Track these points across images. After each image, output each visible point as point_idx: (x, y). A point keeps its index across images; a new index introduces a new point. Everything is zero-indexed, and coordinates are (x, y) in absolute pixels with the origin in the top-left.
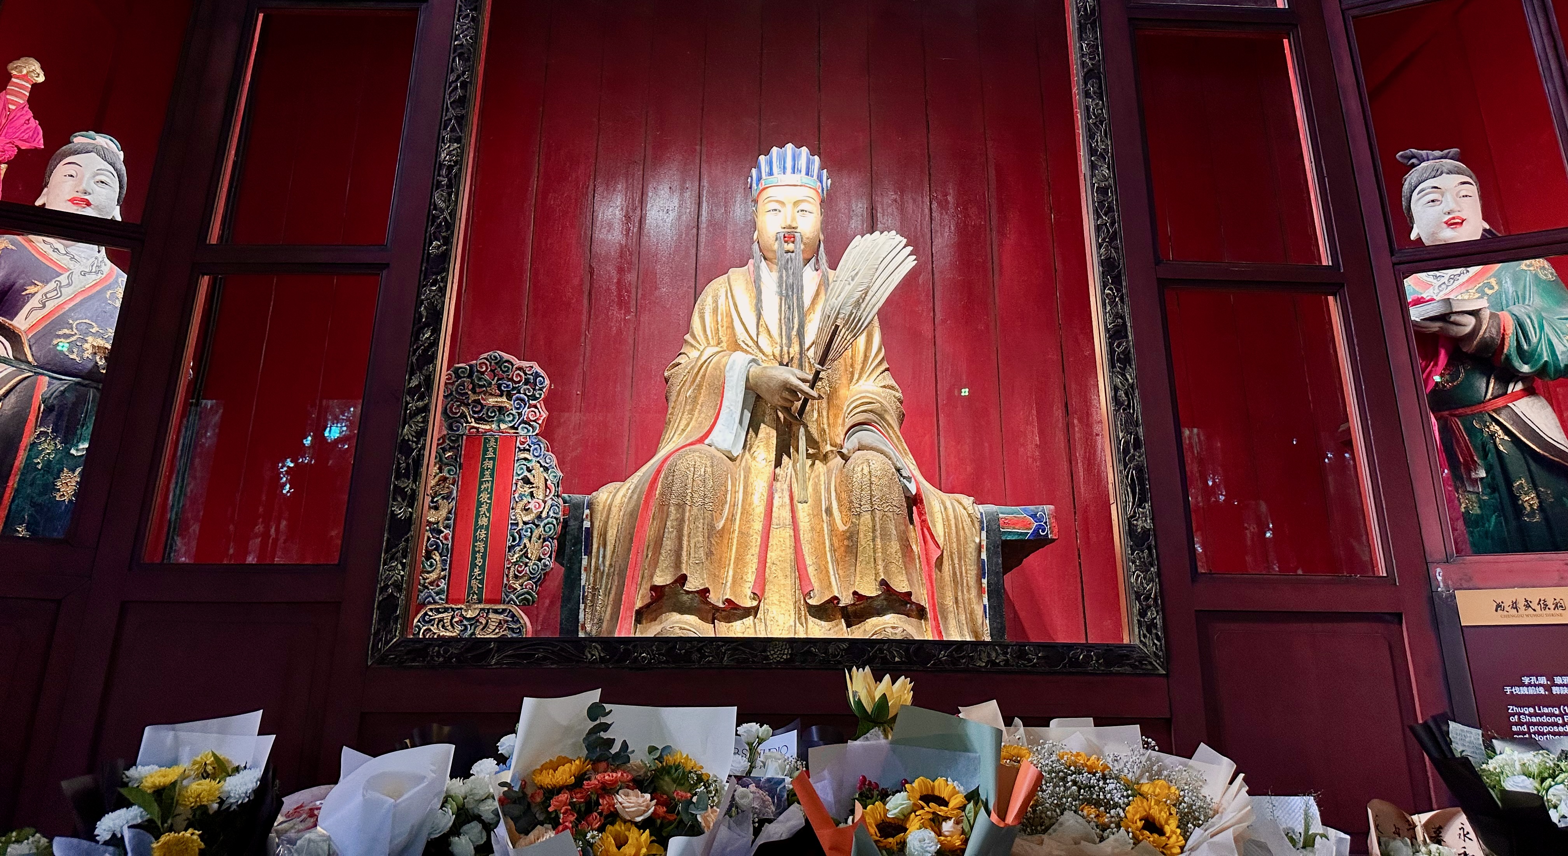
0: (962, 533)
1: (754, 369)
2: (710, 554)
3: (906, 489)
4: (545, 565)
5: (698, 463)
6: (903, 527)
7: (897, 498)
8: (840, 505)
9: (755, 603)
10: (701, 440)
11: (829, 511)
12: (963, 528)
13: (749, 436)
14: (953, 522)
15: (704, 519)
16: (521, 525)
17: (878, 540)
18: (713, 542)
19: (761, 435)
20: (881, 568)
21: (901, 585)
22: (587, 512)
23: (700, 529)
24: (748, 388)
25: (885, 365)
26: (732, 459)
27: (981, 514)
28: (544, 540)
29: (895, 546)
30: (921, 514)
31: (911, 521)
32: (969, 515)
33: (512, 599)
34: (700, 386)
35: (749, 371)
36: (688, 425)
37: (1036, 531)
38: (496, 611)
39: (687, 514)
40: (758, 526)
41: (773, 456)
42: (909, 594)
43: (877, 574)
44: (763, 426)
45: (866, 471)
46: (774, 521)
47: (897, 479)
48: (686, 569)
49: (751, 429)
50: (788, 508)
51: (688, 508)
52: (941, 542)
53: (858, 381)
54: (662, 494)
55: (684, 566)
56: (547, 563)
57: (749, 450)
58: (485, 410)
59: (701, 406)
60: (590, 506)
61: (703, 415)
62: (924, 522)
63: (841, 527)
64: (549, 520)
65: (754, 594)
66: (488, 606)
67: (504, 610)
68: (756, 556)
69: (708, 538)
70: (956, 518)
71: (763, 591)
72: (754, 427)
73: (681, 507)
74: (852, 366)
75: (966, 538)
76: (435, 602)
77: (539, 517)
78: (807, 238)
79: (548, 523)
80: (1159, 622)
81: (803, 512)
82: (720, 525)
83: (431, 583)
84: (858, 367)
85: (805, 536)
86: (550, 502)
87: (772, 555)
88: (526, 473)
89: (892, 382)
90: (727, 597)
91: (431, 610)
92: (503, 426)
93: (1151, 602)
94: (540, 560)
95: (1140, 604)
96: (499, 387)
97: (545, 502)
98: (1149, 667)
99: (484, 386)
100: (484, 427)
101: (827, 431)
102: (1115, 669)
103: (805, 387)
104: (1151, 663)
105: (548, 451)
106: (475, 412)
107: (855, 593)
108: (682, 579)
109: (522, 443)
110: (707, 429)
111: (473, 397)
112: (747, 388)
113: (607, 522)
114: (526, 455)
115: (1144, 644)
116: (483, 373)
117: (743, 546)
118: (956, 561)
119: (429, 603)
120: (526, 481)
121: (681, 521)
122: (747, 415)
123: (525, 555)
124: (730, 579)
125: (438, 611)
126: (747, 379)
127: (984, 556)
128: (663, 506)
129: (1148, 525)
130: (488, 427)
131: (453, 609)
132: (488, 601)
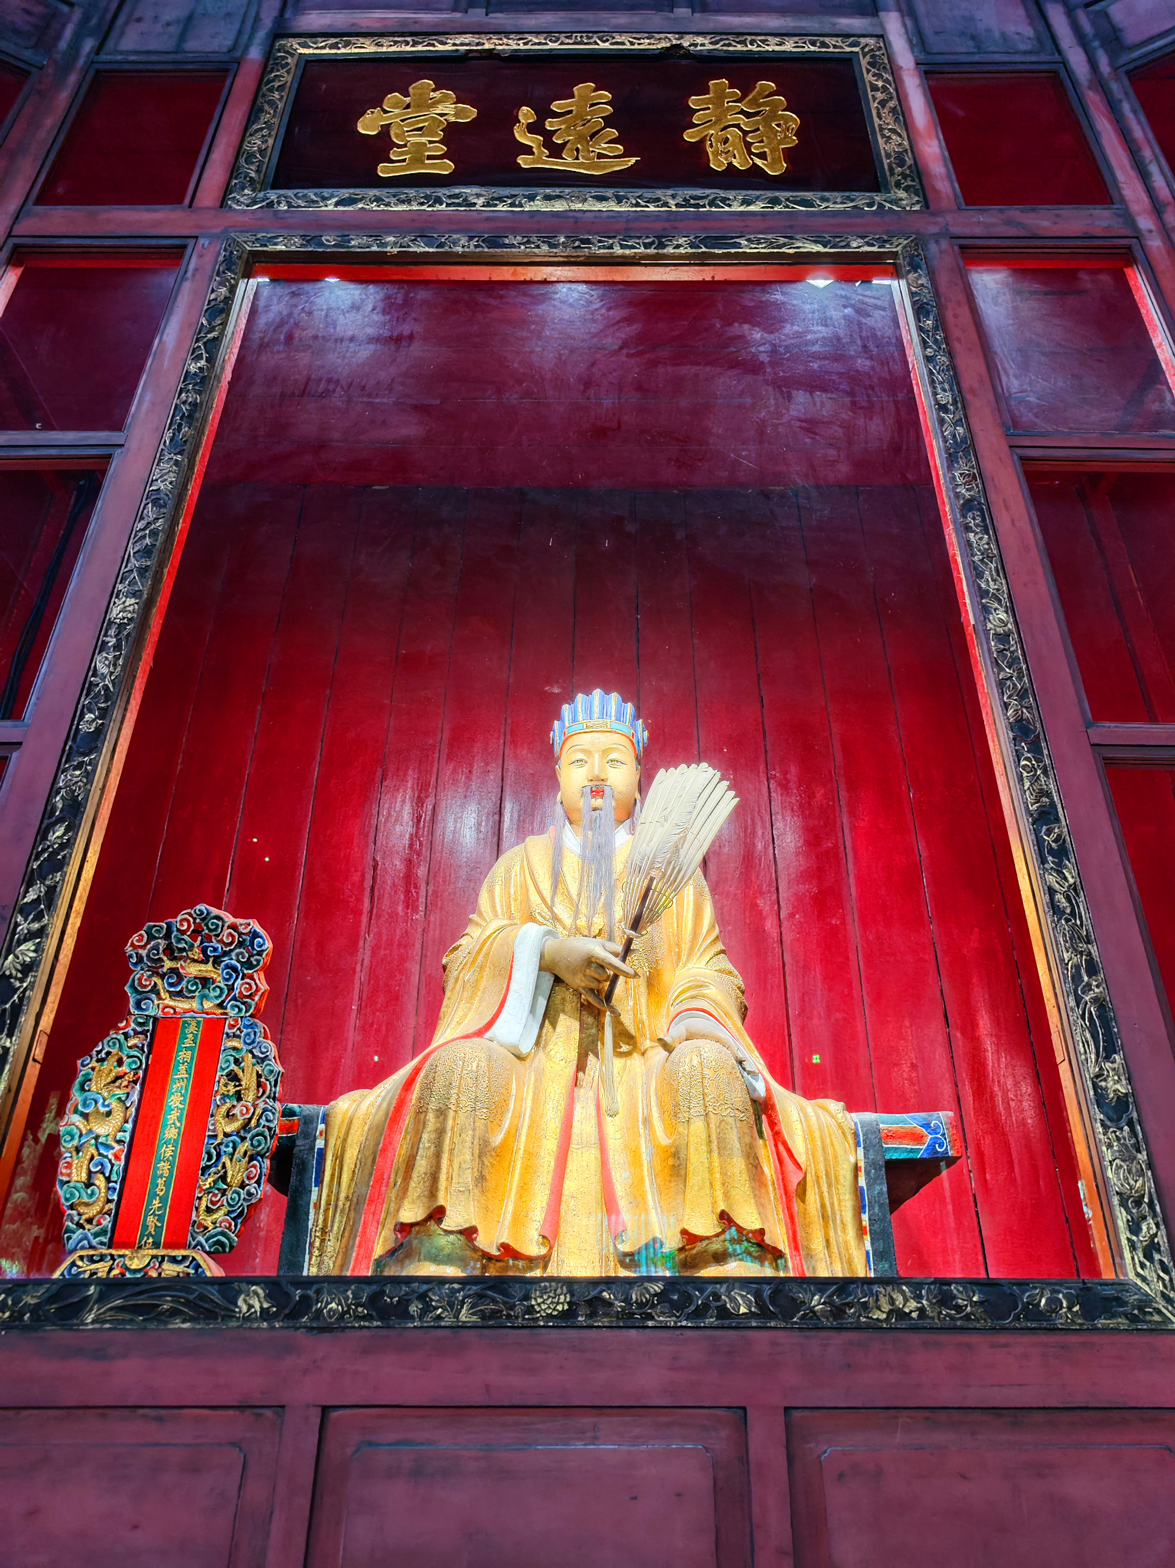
0: (830, 1150)
1: (551, 943)
2: (481, 1179)
3: (750, 1089)
4: (249, 1194)
5: (469, 1056)
6: (747, 1139)
7: (739, 1098)
8: (662, 1112)
9: (543, 1251)
10: (480, 1033)
11: (647, 1121)
12: (832, 1144)
13: (544, 1031)
14: (817, 1135)
15: (474, 1130)
16: (221, 1136)
17: (715, 1155)
18: (486, 1163)
19: (560, 1028)
20: (719, 1194)
21: (749, 1219)
22: (321, 1127)
23: (468, 1144)
24: (543, 968)
25: (720, 946)
26: (520, 1058)
27: (856, 1124)
28: (252, 1158)
29: (738, 1165)
30: (773, 1124)
31: (761, 1134)
32: (840, 1126)
33: (199, 1243)
34: (482, 968)
35: (544, 944)
36: (465, 1015)
37: (932, 1147)
38: (174, 1260)
39: (450, 1122)
40: (550, 1145)
41: (574, 1055)
42: (762, 1232)
43: (714, 1203)
44: (562, 1017)
45: (695, 1062)
46: (574, 1138)
47: (738, 1074)
48: (446, 1199)
49: (547, 1022)
50: (594, 1121)
51: (451, 1114)
52: (801, 1159)
53: (685, 964)
54: (420, 1099)
55: (441, 1194)
56: (253, 1190)
57: (544, 1048)
58: (184, 983)
59: (483, 993)
60: (325, 1119)
61: (484, 1004)
62: (777, 1135)
63: (663, 1139)
64: (260, 1129)
65: (544, 1237)
66: (162, 1252)
67: (185, 1258)
68: (548, 1186)
69: (480, 1157)
70: (821, 1129)
71: (556, 1233)
72: (550, 1016)
73: (442, 1113)
74: (678, 945)
75: (836, 1157)
76: (91, 1247)
77: (246, 1126)
78: (620, 793)
79: (257, 1135)
80: (1162, 1239)
81: (612, 1127)
82: (497, 1139)
83: (90, 1221)
84: (686, 946)
85: (616, 1157)
86: (262, 1105)
87: (569, 1186)
88: (233, 1066)
89: (729, 966)
90: (504, 1240)
91: (81, 1258)
92: (207, 1005)
93: (1145, 1207)
94: (242, 1186)
95: (1128, 1211)
96: (204, 951)
97: (255, 1106)
98: (1157, 1318)
99: (184, 950)
100: (182, 1005)
101: (646, 1023)
102: (1101, 1322)
103: (617, 962)
104: (1159, 1312)
105: (266, 1037)
106: (171, 985)
107: (684, 1232)
108: (437, 1214)
109: (232, 1027)
110: (488, 1019)
111: (168, 964)
112: (541, 969)
113: (345, 1140)
114: (235, 1043)
115: (1144, 1279)
116: (183, 932)
117: (529, 1170)
118: (825, 1189)
119: (83, 1248)
120: (233, 1077)
121: (440, 1133)
122: (542, 1003)
123: (223, 1178)
124: (509, 1216)
125: (91, 1260)
126: (542, 957)
127: (862, 1182)
128: (421, 1112)
129: (1123, 1088)
130: (186, 1006)
131: (113, 1257)
132: (166, 1246)
